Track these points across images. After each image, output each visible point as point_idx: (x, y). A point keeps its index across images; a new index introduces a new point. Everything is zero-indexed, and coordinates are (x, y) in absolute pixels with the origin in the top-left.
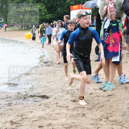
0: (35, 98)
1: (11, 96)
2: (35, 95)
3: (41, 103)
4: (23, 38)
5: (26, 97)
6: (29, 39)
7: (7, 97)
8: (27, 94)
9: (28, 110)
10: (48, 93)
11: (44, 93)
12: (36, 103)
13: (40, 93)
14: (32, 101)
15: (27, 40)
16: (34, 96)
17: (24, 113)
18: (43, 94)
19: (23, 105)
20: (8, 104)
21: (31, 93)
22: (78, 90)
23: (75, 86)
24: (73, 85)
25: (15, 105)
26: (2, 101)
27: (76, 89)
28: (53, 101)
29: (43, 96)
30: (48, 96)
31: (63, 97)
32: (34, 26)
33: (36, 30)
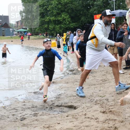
0: (62, 109)
1: (36, 106)
2: (61, 105)
3: (68, 113)
5: (52, 107)
6: (54, 47)
7: (33, 106)
8: (53, 104)
9: (55, 121)
10: (75, 103)
11: (72, 103)
12: (63, 114)
13: (67, 103)
14: (59, 111)
16: (60, 106)
17: (51, 124)
18: (70, 104)
19: (50, 116)
20: (34, 114)
21: (57, 103)
22: (107, 100)
23: (104, 96)
24: (101, 95)
25: (41, 115)
26: (28, 111)
27: (105, 100)
28: (81, 112)
29: (70, 106)
30: (76, 107)
31: (92, 107)
32: (58, 34)
33: (60, 38)
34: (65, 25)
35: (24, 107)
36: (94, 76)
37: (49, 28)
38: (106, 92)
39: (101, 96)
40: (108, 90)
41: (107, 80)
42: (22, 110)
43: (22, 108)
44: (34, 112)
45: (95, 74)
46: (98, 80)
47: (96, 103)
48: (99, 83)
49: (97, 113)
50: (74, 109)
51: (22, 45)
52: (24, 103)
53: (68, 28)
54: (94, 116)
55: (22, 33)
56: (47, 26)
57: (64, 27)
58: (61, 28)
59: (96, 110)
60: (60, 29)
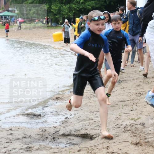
0: (70, 139)
1: (30, 135)
2: (70, 133)
3: (81, 146)
4: (49, 40)
5: (56, 137)
6: (59, 41)
7: (24, 136)
8: (57, 132)
10: (92, 129)
11: (86, 129)
12: (72, 146)
13: (78, 131)
14: (66, 143)
15: (57, 42)
16: (68, 135)
18: (83, 132)
19: (52, 151)
20: (26, 148)
21: (63, 130)
22: (143, 124)
23: (139, 119)
24: (133, 117)
25: (37, 150)
26: (17, 143)
27: (140, 124)
28: (100, 144)
29: (83, 136)
30: (93, 136)
31: (118, 136)
32: (66, 20)
33: (69, 27)
34: (78, 5)
35: (10, 137)
36: (123, 88)
37: (52, 9)
38: (142, 112)
39: (132, 119)
40: (146, 108)
41: (144, 93)
42: (8, 142)
43: (8, 139)
44: (26, 144)
45: (124, 85)
46: (129, 94)
47: (126, 130)
48: (131, 99)
49: (126, 145)
50: (90, 139)
51: (7, 38)
52: (11, 132)
53: (83, 10)
54: (120, 150)
55: (7, 19)
56: (48, 6)
57: (76, 8)
58: (70, 9)
59: (125, 140)
60: (69, 12)
